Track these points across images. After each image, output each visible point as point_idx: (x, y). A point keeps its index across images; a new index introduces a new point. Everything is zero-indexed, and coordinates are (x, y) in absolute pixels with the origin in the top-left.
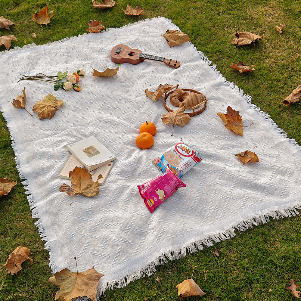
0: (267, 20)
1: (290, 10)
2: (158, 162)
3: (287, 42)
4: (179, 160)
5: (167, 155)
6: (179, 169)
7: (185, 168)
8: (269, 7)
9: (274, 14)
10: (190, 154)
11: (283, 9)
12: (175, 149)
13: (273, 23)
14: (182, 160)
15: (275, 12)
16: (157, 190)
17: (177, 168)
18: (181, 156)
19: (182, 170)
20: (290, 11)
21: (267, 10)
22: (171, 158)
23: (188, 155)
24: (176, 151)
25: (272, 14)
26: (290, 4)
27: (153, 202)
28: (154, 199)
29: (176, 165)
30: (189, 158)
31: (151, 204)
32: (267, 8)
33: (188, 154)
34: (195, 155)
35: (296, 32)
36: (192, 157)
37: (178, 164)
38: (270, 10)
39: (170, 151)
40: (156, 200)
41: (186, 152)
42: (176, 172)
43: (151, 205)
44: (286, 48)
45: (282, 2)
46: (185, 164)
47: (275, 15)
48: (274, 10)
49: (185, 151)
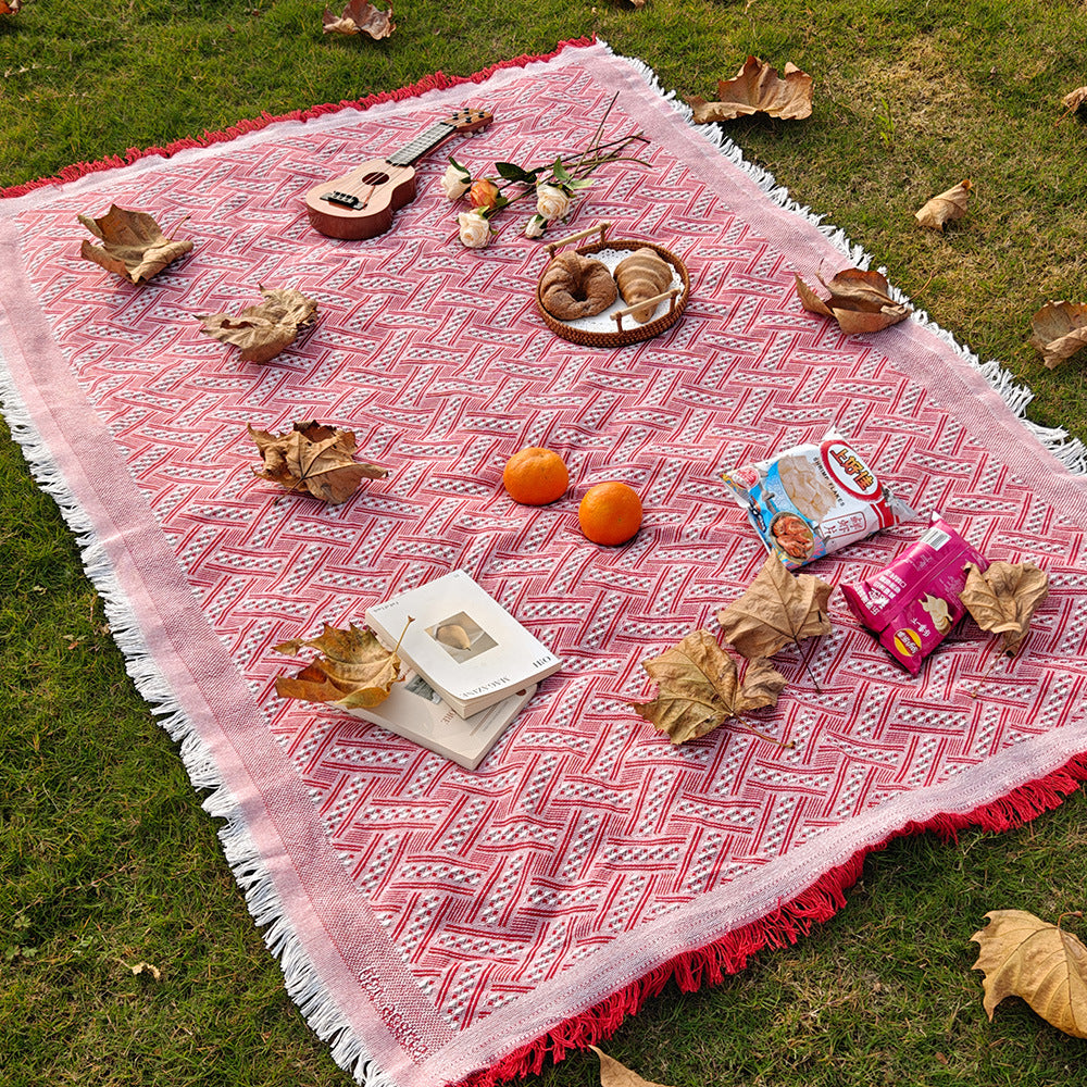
0: (910, 122)
1: (996, 74)
2: (752, 482)
3: (1005, 219)
4: (827, 501)
5: (788, 470)
6: (824, 532)
7: (842, 533)
8: (912, 67)
9: (934, 94)
10: (871, 490)
11: (965, 72)
12: (819, 455)
13: (937, 134)
14: (838, 504)
15: (934, 85)
16: (925, 600)
17: (815, 524)
18: (837, 488)
19: (832, 535)
20: (994, 80)
21: (905, 81)
22: (801, 482)
23: (863, 493)
24: (822, 463)
25: (927, 94)
26: (989, 48)
27: (918, 641)
28: (920, 630)
29: (814, 515)
30: (864, 505)
31: (911, 645)
32: (903, 70)
33: (864, 488)
34: (885, 500)
35: (1034, 173)
36: (875, 503)
37: (822, 511)
38: (914, 76)
39: (803, 457)
40: (927, 633)
41: (857, 481)
42: (810, 536)
43: (914, 650)
44: (1007, 243)
45: (958, 43)
46: (846, 519)
47: (938, 100)
48: (930, 79)
49: (855, 475)
